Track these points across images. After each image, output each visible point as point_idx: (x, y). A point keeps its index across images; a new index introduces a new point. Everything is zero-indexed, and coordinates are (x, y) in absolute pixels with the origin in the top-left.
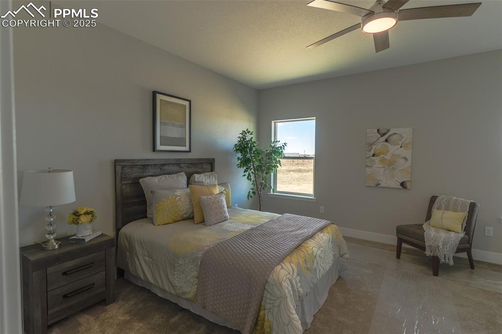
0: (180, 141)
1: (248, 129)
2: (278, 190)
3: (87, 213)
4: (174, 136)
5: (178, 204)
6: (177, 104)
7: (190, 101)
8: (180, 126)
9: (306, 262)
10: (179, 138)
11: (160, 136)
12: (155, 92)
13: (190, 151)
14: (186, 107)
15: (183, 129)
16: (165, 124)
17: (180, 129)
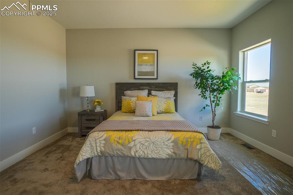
0: (152, 73)
1: (207, 61)
2: (246, 110)
3: (97, 102)
4: (147, 71)
5: (131, 104)
6: (149, 54)
7: (157, 51)
8: (151, 65)
9: (119, 138)
10: (150, 72)
11: (138, 71)
12: (135, 50)
13: (157, 79)
14: (154, 55)
15: (153, 67)
16: (141, 65)
17: (150, 67)
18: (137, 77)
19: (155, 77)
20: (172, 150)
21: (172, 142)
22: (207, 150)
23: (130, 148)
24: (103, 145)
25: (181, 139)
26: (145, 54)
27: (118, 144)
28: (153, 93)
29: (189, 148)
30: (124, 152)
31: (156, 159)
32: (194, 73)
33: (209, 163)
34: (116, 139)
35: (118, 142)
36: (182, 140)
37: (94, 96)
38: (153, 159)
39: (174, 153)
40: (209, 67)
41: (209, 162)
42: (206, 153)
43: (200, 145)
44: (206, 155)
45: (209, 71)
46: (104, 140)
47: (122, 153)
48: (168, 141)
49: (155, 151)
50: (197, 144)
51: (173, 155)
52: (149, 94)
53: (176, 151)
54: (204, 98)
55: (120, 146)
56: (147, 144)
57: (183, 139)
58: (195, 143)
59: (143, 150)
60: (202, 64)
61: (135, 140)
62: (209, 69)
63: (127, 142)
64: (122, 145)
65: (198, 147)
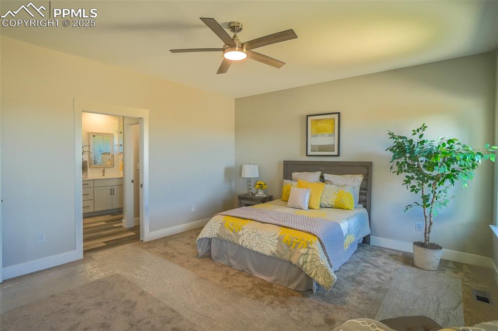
6: (326, 120)
7: (339, 113)
8: (330, 135)
9: (233, 225)
10: (328, 145)
11: (311, 145)
12: (308, 116)
13: (338, 155)
14: (334, 120)
15: (332, 138)
16: (316, 136)
17: (329, 138)
18: (310, 153)
19: (336, 153)
20: (276, 248)
21: (277, 239)
22: (317, 259)
23: (239, 236)
24: (219, 228)
25: (286, 237)
26: (321, 120)
27: (230, 230)
28: (327, 177)
29: (292, 249)
30: (233, 238)
31: (260, 254)
32: (394, 146)
33: (316, 276)
34: (229, 225)
35: (230, 228)
36: (287, 239)
37: (258, 176)
38: (257, 253)
39: (277, 251)
40: (422, 135)
41: (316, 274)
42: (315, 262)
43: (307, 249)
44: (314, 264)
45: (422, 142)
46: (221, 223)
47: (232, 239)
48: (273, 236)
49: (260, 245)
50: (302, 247)
51: (276, 253)
52: (322, 179)
53: (279, 250)
54: (412, 191)
55: (231, 233)
56: (253, 235)
57: (289, 238)
58: (300, 246)
59: (249, 241)
60: (414, 131)
61: (243, 229)
62: (422, 139)
63: (237, 229)
64: (233, 232)
65: (303, 251)
